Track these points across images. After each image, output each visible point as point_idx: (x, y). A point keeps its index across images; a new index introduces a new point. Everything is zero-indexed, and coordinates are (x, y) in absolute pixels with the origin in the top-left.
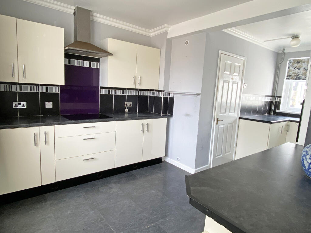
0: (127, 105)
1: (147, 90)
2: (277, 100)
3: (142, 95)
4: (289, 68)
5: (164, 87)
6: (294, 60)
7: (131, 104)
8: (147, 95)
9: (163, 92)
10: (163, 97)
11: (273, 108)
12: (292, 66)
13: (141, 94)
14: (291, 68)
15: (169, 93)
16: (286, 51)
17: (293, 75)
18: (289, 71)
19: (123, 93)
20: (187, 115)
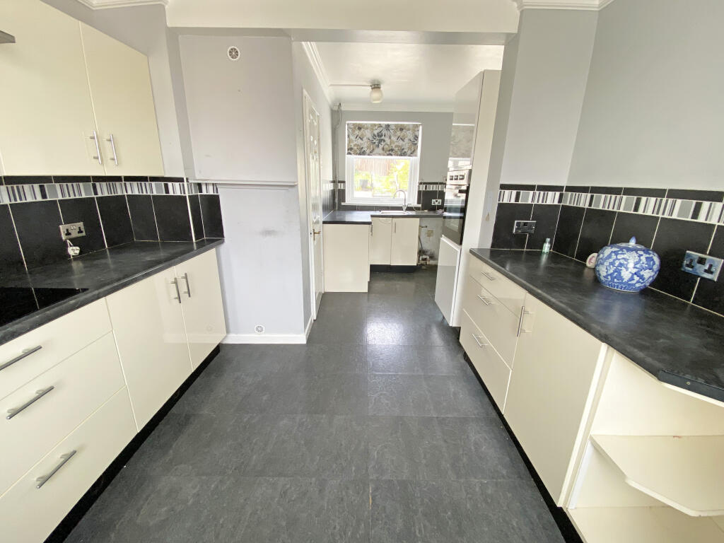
0: (68, 234)
1: (118, 179)
2: (340, 186)
3: (106, 194)
4: (348, 136)
5: (185, 169)
6: (354, 124)
7: (83, 229)
8: (119, 193)
9: (185, 183)
10: (187, 195)
11: (336, 200)
12: (353, 134)
13: (104, 191)
14: (352, 138)
15: (200, 185)
16: (343, 108)
17: (355, 148)
18: (349, 142)
19: (44, 196)
20: (268, 233)
